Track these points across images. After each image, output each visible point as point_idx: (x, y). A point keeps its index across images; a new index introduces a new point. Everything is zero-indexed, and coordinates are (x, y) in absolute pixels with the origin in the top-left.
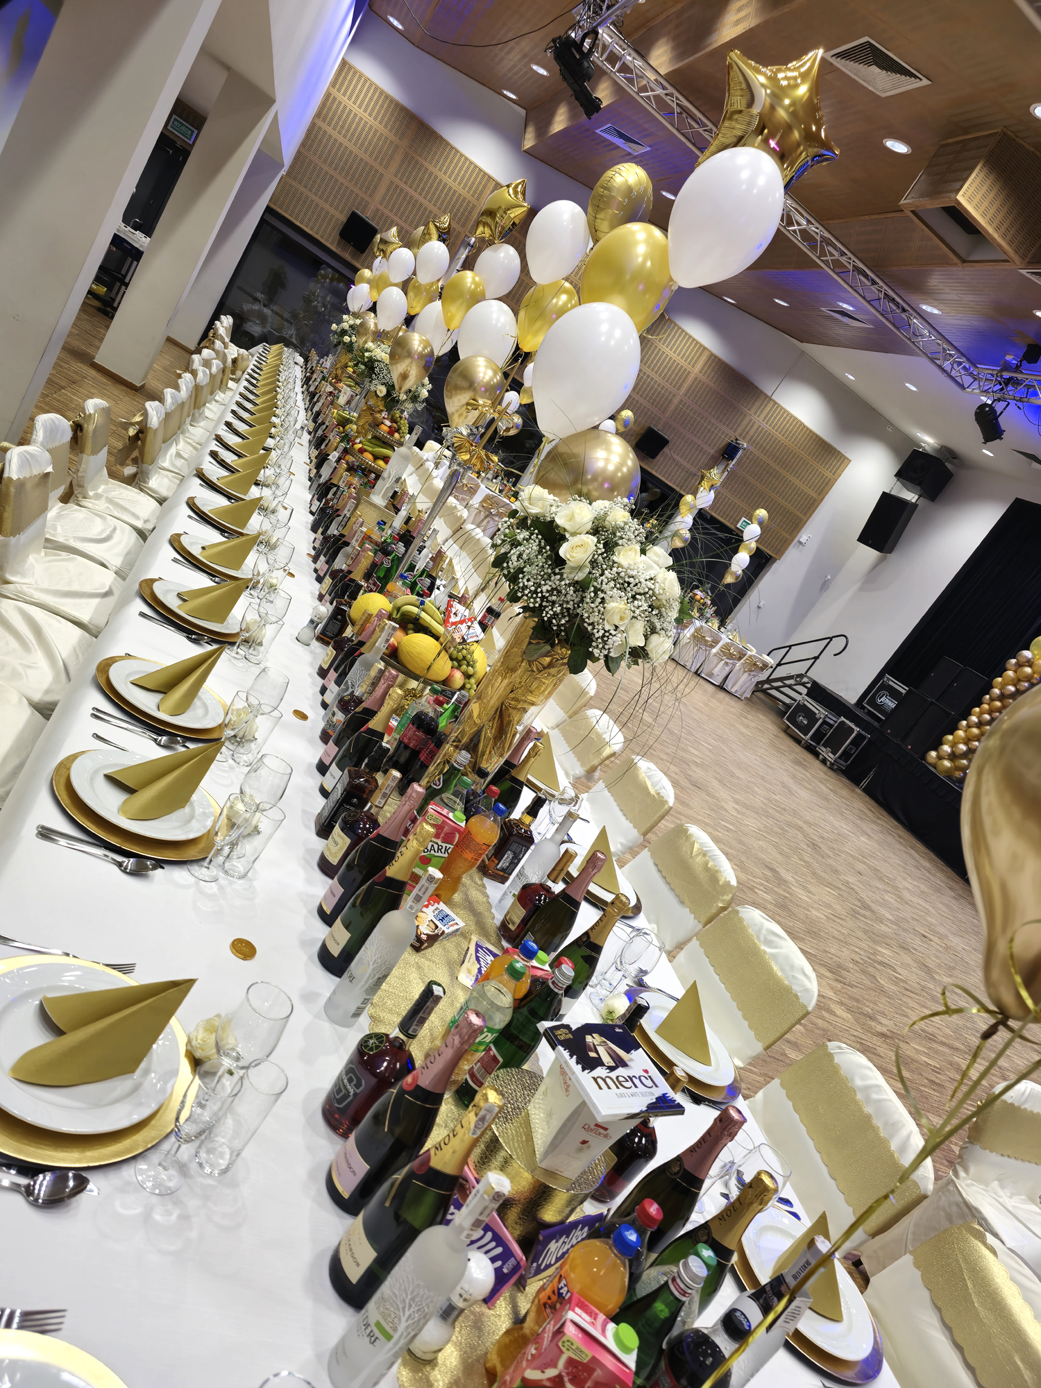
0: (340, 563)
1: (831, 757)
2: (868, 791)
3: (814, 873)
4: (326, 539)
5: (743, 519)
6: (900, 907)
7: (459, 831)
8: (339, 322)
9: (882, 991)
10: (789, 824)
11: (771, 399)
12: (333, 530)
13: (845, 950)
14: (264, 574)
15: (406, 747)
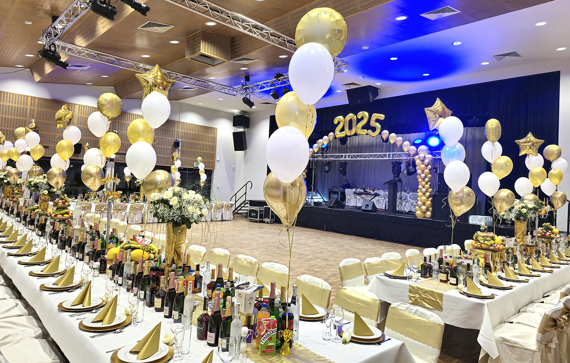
0: (88, 250)
1: (269, 220)
3: (282, 255)
4: (73, 248)
5: (195, 163)
6: (311, 249)
9: (317, 272)
10: (268, 247)
11: (180, 122)
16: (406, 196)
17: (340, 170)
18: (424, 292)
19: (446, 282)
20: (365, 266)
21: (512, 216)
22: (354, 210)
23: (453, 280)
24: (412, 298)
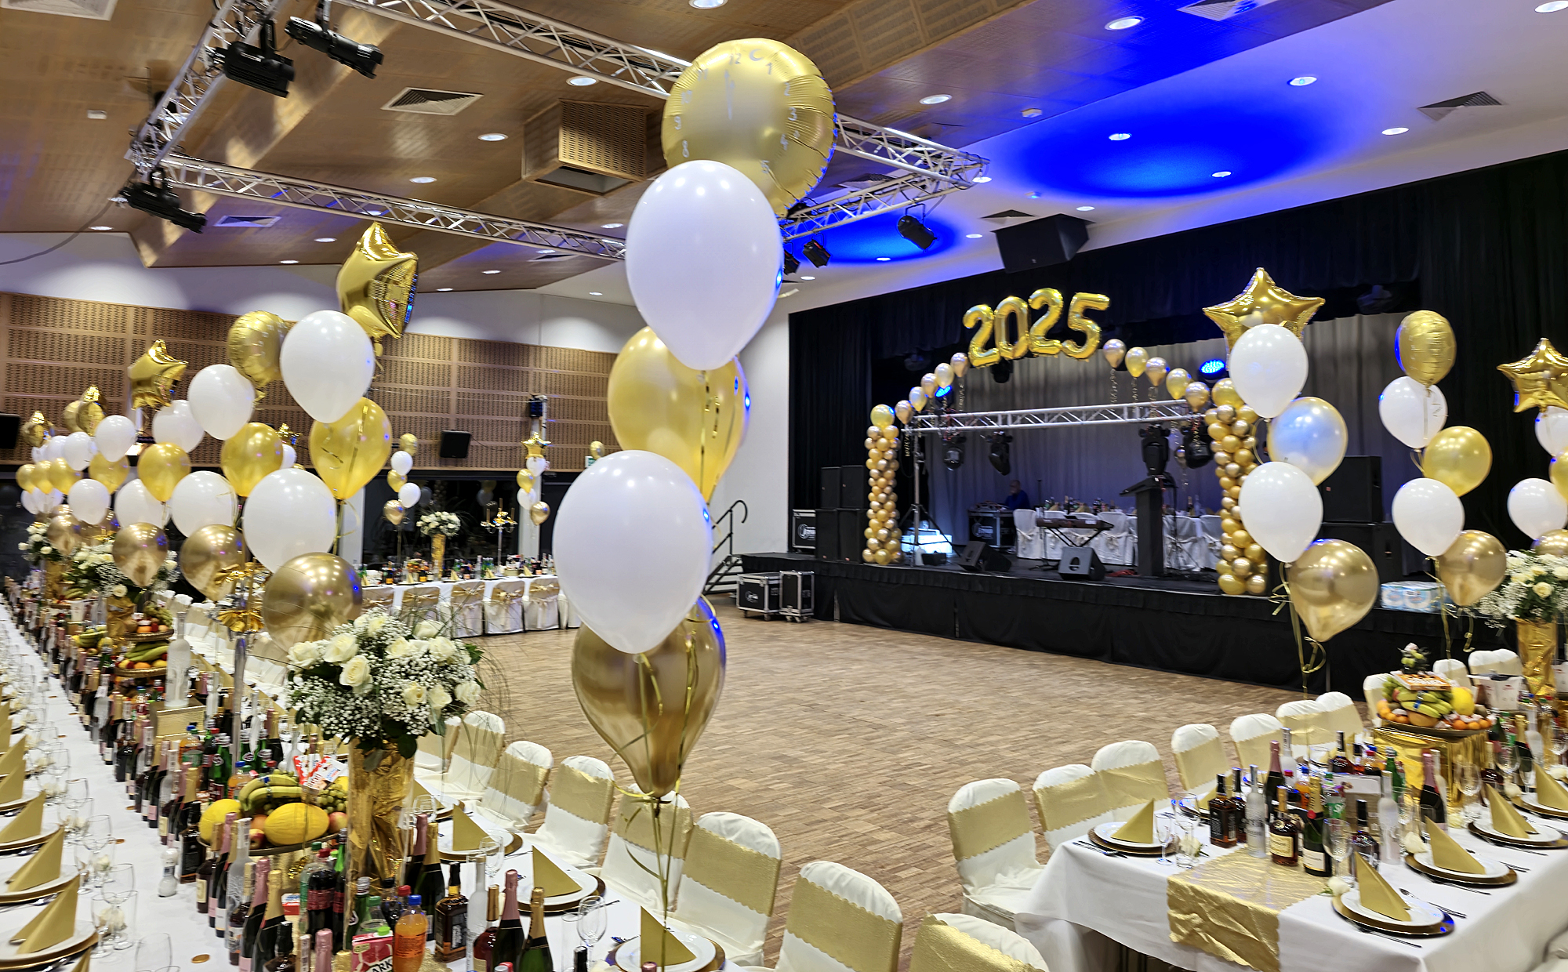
0: (167, 796)
1: (795, 612)
2: (844, 619)
3: (819, 733)
4: (139, 781)
5: (586, 458)
6: (908, 705)
7: (388, 942)
8: (25, 537)
9: (916, 790)
10: (779, 704)
11: (541, 347)
12: (142, 768)
13: (870, 780)
14: (91, 863)
15: (318, 912)
16: (1192, 525)
17: (992, 459)
18: (1217, 908)
19: (1291, 862)
20: (1036, 798)
21: (1507, 607)
22: (1037, 575)
23: (1313, 859)
24: (1180, 927)
